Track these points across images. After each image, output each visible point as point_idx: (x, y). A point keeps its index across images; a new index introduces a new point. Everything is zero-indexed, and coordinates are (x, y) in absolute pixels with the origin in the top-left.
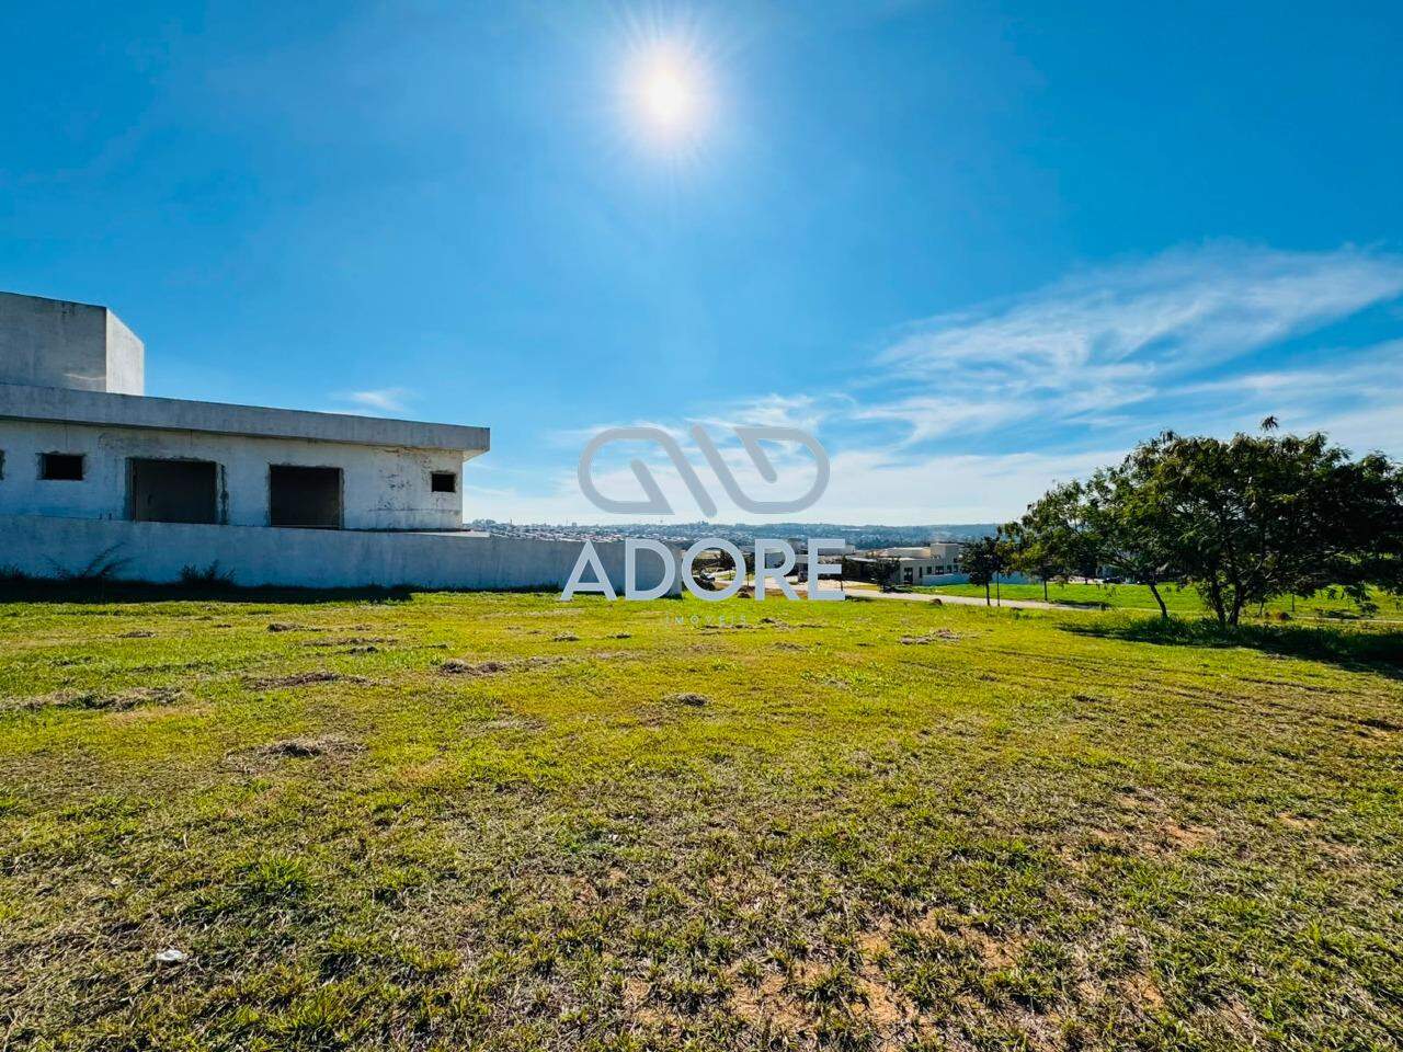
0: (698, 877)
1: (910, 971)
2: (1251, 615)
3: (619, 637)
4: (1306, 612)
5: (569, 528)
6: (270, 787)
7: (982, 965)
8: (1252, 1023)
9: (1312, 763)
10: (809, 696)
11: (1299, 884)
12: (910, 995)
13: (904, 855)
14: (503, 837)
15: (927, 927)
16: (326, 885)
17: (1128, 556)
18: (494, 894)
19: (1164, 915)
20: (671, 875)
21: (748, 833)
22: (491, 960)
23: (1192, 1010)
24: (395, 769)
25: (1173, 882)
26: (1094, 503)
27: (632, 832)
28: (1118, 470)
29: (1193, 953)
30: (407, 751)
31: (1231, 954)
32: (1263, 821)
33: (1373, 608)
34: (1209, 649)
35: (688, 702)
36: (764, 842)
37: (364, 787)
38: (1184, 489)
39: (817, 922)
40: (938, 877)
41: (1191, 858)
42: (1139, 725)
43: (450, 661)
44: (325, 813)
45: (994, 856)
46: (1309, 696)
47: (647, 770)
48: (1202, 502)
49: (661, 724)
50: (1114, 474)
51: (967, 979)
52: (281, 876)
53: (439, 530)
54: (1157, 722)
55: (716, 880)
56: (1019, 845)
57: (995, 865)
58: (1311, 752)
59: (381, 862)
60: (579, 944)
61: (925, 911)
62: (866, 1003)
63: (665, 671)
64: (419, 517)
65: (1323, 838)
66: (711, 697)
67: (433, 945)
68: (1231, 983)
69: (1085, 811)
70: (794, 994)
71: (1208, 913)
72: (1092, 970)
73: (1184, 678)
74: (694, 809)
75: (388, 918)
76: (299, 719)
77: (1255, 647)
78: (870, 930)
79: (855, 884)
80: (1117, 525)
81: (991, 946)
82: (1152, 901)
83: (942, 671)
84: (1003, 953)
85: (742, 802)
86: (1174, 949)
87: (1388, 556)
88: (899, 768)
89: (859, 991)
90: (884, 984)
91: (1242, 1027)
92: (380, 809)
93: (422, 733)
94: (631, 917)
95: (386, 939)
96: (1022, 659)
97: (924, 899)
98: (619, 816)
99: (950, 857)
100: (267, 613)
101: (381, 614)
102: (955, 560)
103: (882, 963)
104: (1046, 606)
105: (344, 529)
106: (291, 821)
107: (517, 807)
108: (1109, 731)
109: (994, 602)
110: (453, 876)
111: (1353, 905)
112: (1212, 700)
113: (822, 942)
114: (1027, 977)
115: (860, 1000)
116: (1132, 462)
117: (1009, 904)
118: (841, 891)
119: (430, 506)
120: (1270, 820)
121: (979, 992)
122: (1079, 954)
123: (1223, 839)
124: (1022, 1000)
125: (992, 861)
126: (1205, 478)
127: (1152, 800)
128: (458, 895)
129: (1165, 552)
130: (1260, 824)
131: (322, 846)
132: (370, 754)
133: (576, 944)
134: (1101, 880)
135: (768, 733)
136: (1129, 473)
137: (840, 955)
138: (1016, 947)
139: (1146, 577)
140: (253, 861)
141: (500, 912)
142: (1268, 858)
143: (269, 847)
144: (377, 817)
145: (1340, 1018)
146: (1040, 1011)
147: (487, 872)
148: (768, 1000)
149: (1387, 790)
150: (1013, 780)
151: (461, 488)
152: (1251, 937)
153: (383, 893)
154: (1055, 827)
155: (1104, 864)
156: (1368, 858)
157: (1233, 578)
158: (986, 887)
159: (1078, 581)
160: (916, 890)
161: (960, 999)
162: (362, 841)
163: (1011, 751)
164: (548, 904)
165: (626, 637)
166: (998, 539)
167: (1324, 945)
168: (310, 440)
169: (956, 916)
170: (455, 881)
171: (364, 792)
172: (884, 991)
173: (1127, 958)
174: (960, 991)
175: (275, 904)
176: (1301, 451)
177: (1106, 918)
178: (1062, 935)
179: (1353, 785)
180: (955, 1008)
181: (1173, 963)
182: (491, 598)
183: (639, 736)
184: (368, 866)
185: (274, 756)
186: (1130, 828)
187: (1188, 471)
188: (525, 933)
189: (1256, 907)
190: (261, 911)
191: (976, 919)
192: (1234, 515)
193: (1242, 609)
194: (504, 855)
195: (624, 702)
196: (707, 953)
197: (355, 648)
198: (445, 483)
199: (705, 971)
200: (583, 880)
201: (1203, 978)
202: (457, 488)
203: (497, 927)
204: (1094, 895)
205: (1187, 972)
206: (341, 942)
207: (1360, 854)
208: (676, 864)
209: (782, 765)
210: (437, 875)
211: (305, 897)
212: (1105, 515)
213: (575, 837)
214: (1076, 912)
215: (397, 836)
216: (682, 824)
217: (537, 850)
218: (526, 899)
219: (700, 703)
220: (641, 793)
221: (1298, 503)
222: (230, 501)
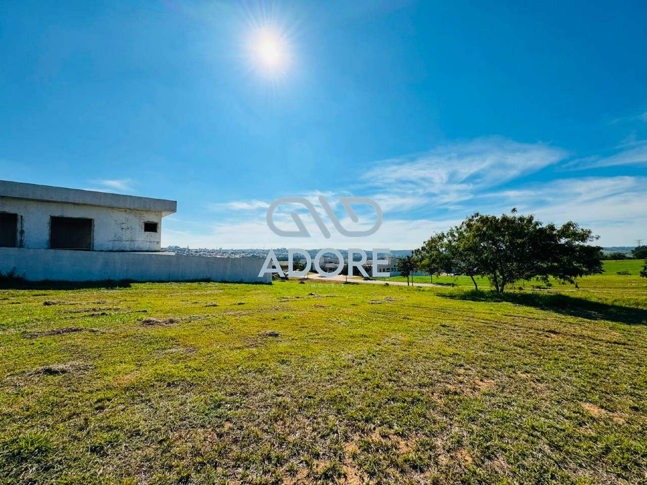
0: (269, 422)
1: (366, 459)
2: (509, 289)
3: (239, 304)
4: (528, 286)
5: (217, 251)
6: (32, 393)
7: (398, 452)
8: (505, 465)
9: (529, 349)
10: (328, 329)
11: (524, 402)
12: (366, 471)
13: (366, 403)
14: (168, 410)
15: (376, 437)
16: (61, 447)
17: (463, 264)
18: (161, 442)
19: (473, 421)
20: (256, 422)
21: (295, 398)
22: (155, 479)
23: (483, 462)
24: (110, 378)
25: (476, 406)
26: (450, 241)
27: (238, 402)
28: (459, 227)
29: (484, 437)
30: (118, 368)
31: (498, 435)
32: (511, 376)
33: (550, 285)
34: (493, 303)
35: (270, 335)
36: (302, 402)
37: (91, 389)
38: (483, 236)
39: (325, 440)
40: (381, 412)
41: (485, 394)
42: (466, 336)
43: (147, 319)
44: (67, 405)
45: (406, 400)
46: (529, 321)
47: (248, 370)
48: (490, 242)
49: (257, 347)
50: (458, 229)
51: (392, 461)
52: (32, 445)
53: (148, 251)
54: (472, 335)
55: (278, 423)
56: (416, 394)
57: (405, 404)
58: (529, 345)
59: (96, 431)
60: (205, 464)
61: (374, 429)
62: (346, 477)
63: (260, 320)
64: (136, 245)
65: (533, 381)
66: (282, 332)
67: (122, 474)
68: (498, 449)
69: (444, 376)
70: (312, 478)
71: (490, 418)
72: (444, 449)
73: (483, 315)
74: (270, 388)
75: (97, 462)
76: (55, 354)
77: (509, 302)
78: (349, 441)
79: (344, 419)
80: (459, 250)
81: (403, 443)
82: (469, 415)
83: (388, 316)
84: (407, 445)
85: (293, 383)
86: (477, 436)
87: (556, 264)
88: (366, 361)
89: (343, 472)
90: (355, 467)
91: (502, 468)
92: (99, 401)
93: (128, 358)
94: (234, 447)
95: (95, 474)
96: (421, 309)
97: (374, 424)
98: (232, 395)
99: (387, 402)
100: (44, 295)
101: (112, 295)
102: (395, 266)
103: (354, 456)
104: (431, 285)
105: (93, 250)
106: (44, 412)
107: (178, 394)
108: (454, 340)
109: (411, 284)
110: (138, 434)
111: (544, 408)
112: (493, 324)
113: (327, 450)
114: (417, 456)
115: (343, 477)
116: (464, 225)
117: (411, 422)
118: (337, 423)
119: (143, 239)
120: (514, 375)
121: (397, 466)
122: (439, 443)
123: (497, 385)
124: (415, 467)
125: (404, 402)
126: (491, 232)
127: (470, 369)
128: (140, 445)
129: (476, 262)
130: (510, 377)
131: (61, 424)
132: (97, 371)
133: (203, 464)
134: (449, 407)
135: (308, 348)
136: (463, 229)
137: (335, 455)
138: (413, 442)
139: (470, 273)
140: (15, 438)
141: (163, 452)
142: (513, 391)
143: (28, 428)
144: (96, 406)
145: (538, 459)
146: (422, 471)
147: (156, 430)
148: (300, 482)
149: (555, 359)
150: (415, 364)
151: (160, 231)
152: (506, 427)
153: (96, 447)
154: (431, 384)
155: (450, 400)
156: (549, 388)
157: (501, 274)
158: (401, 415)
159: (444, 274)
160: (371, 419)
161: (388, 470)
162: (86, 420)
163: (415, 351)
164: (190, 444)
165: (242, 304)
166: (412, 256)
167: (533, 428)
168: (75, 204)
169: (388, 430)
170: (139, 437)
171: (91, 392)
172: (354, 471)
173: (458, 442)
174: (388, 466)
175: (26, 462)
176: (525, 222)
177: (451, 425)
178: (433, 435)
179: (544, 358)
180: (385, 475)
181: (476, 442)
182: (174, 285)
183: (245, 353)
184: (88, 433)
185: (37, 375)
186: (461, 382)
187: (485, 229)
188: (176, 461)
189: (508, 413)
190: (16, 467)
191: (396, 431)
192: (502, 247)
193: (505, 286)
194: (168, 420)
195: (239, 336)
196: (271, 461)
197: (94, 313)
198: (151, 227)
199: (269, 471)
200: (210, 430)
201: (488, 448)
202: (158, 231)
203: (161, 460)
204: (445, 414)
205: (482, 446)
206: (66, 480)
207: (546, 387)
208: (259, 417)
209: (313, 364)
210: (129, 434)
211: (46, 456)
212: (454, 247)
213: (208, 407)
214: (438, 423)
215: (108, 415)
216: (263, 396)
217: (187, 416)
218: (177, 443)
219: (276, 335)
220: (244, 382)
221: (524, 243)
222: (25, 234)
